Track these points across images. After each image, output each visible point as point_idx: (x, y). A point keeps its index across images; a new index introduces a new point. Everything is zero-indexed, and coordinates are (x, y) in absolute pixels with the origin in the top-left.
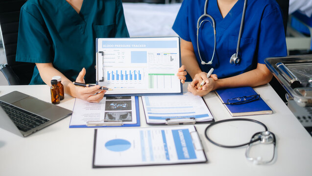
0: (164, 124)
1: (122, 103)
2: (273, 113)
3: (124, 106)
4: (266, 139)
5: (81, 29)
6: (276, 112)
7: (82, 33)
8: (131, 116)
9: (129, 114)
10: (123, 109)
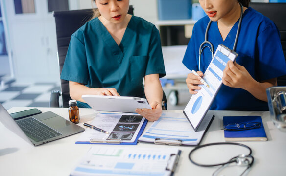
0: (153, 143)
1: (130, 125)
2: (268, 140)
3: (131, 128)
4: (242, 162)
5: (119, 58)
6: (271, 140)
7: (119, 62)
8: (133, 136)
9: (132, 134)
10: (129, 130)
